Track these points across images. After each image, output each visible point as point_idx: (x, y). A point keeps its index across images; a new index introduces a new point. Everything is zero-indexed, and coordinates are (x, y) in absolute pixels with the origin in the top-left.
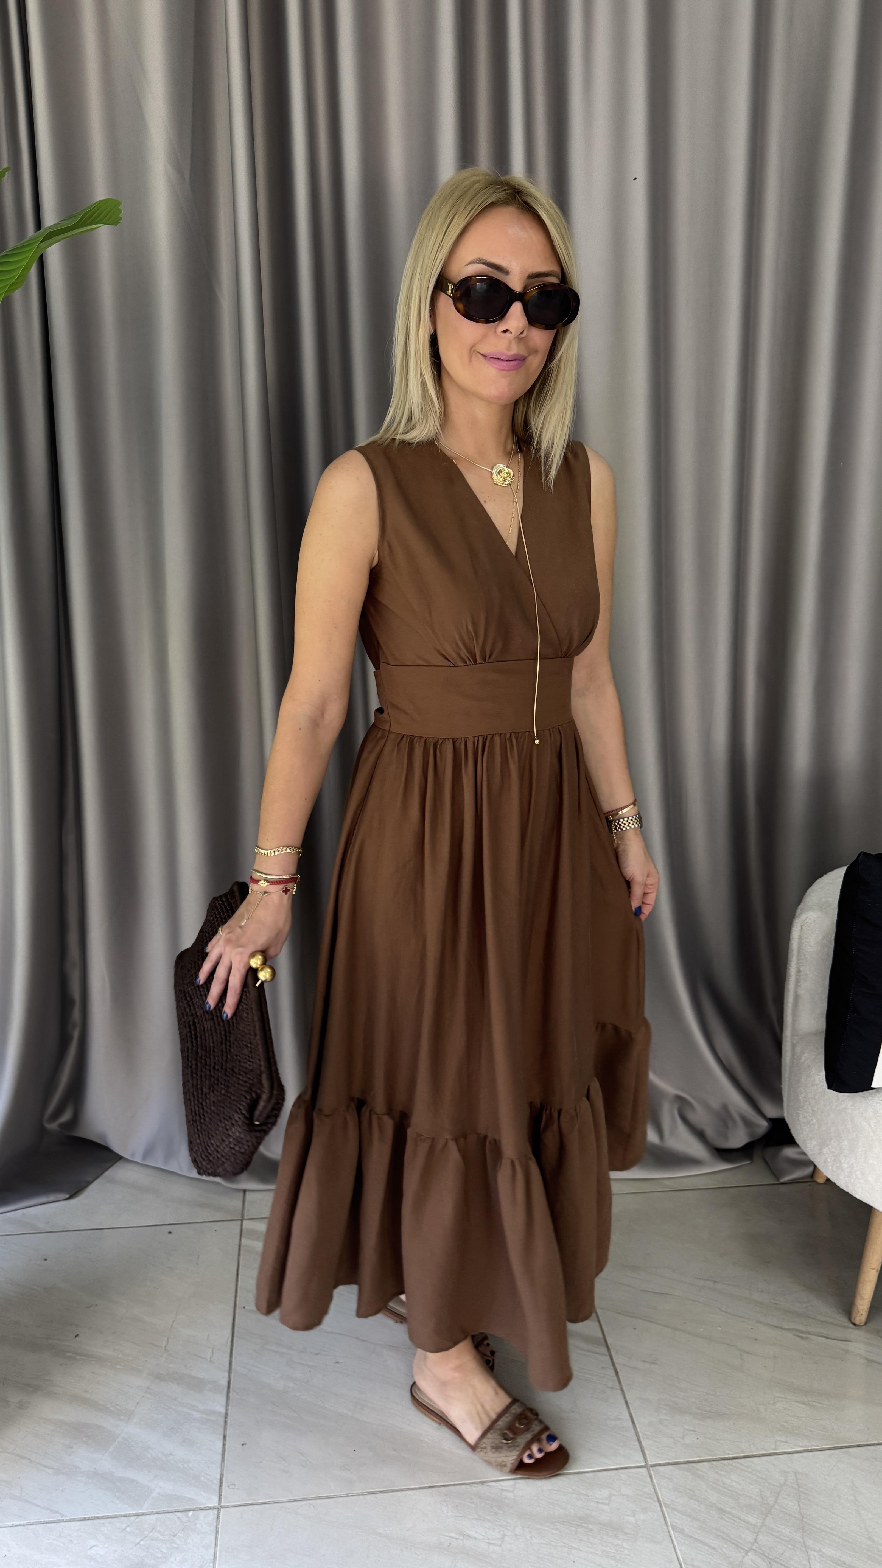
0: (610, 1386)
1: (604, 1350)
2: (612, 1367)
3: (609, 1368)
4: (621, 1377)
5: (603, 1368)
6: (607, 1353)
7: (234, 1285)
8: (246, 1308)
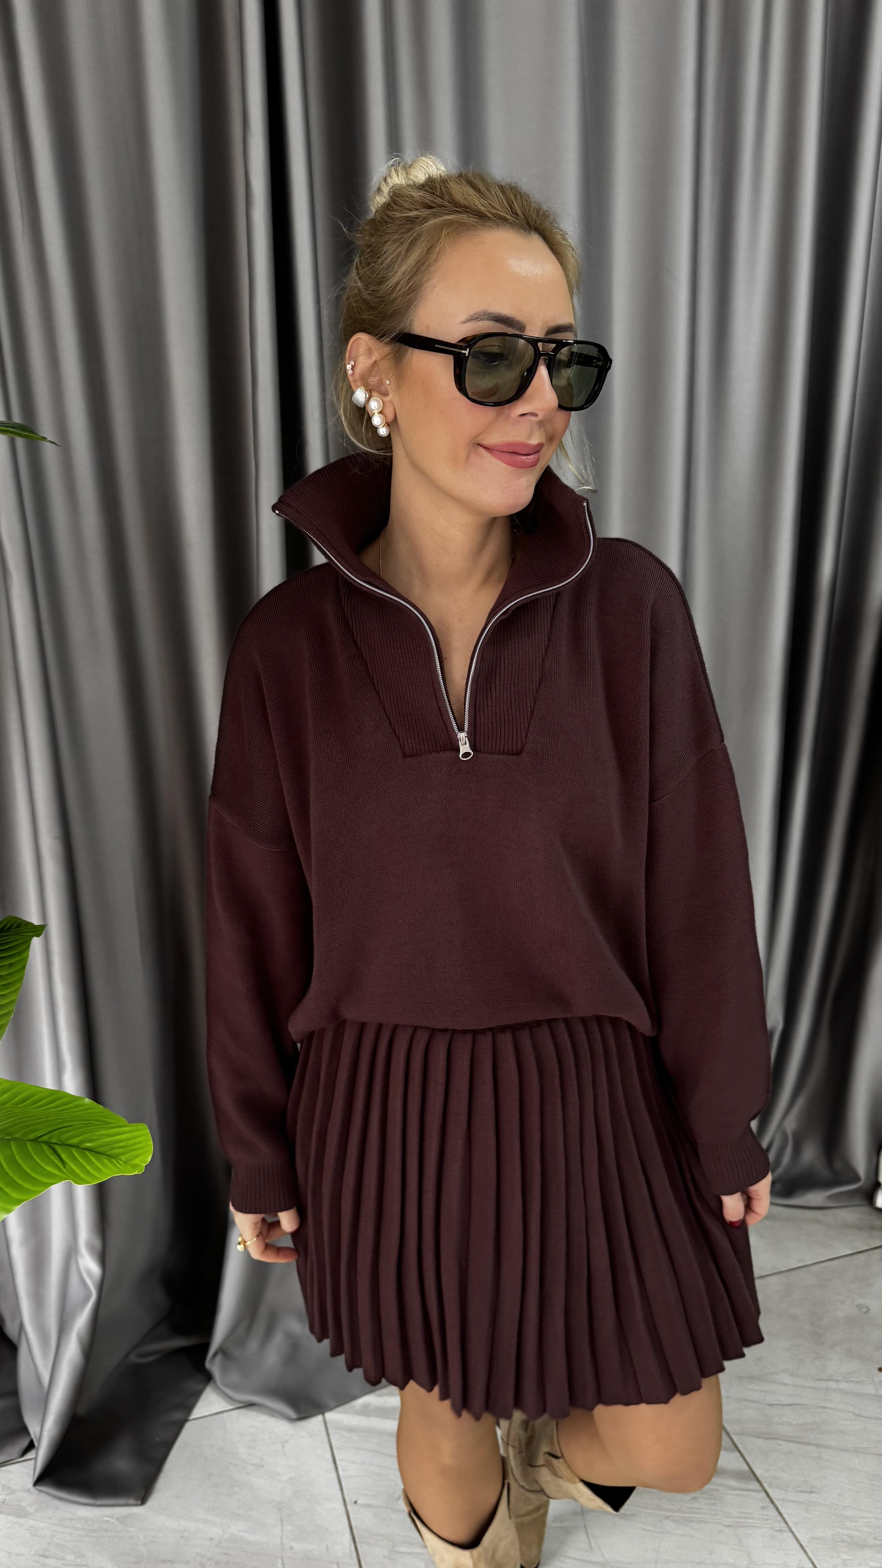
0: (779, 1529)
1: (755, 1485)
2: (771, 1505)
3: (769, 1507)
4: (785, 1516)
5: (763, 1508)
6: (760, 1488)
7: (335, 1475)
8: (359, 1502)
